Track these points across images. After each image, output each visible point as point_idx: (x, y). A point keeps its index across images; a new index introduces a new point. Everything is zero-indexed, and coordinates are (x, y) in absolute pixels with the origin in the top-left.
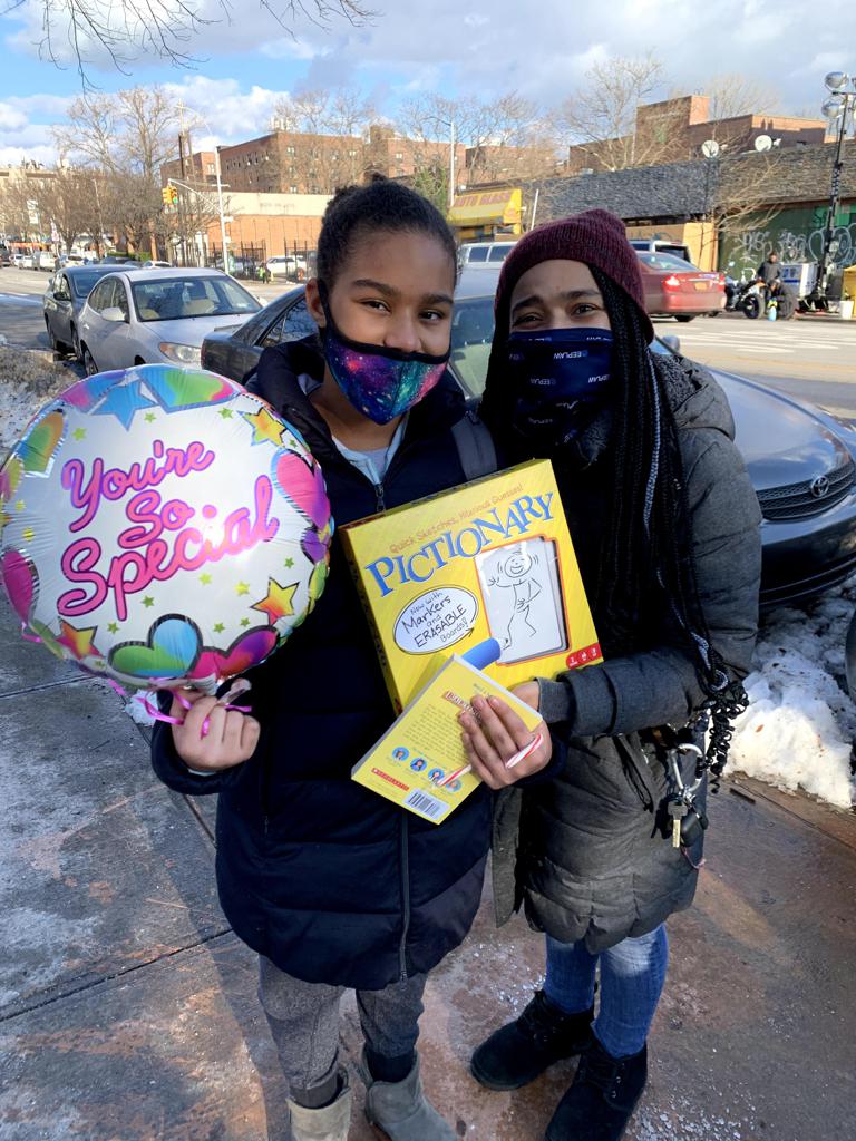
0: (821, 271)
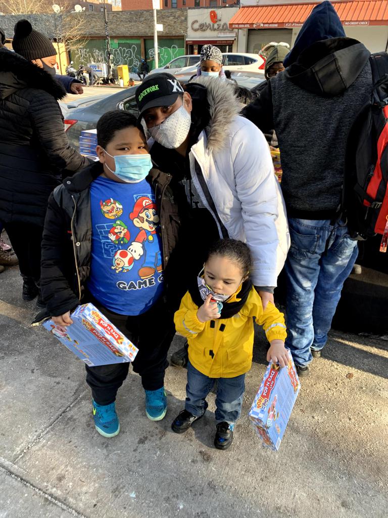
0: (109, 67)
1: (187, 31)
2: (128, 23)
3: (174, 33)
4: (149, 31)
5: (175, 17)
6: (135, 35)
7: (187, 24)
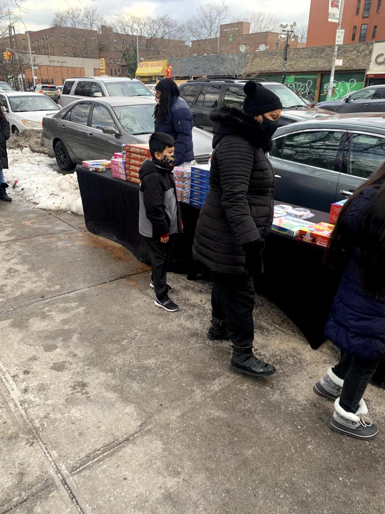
1: (369, 65)
2: (308, 59)
3: (354, 67)
4: (328, 66)
5: (358, 51)
6: (313, 70)
7: (370, 58)
